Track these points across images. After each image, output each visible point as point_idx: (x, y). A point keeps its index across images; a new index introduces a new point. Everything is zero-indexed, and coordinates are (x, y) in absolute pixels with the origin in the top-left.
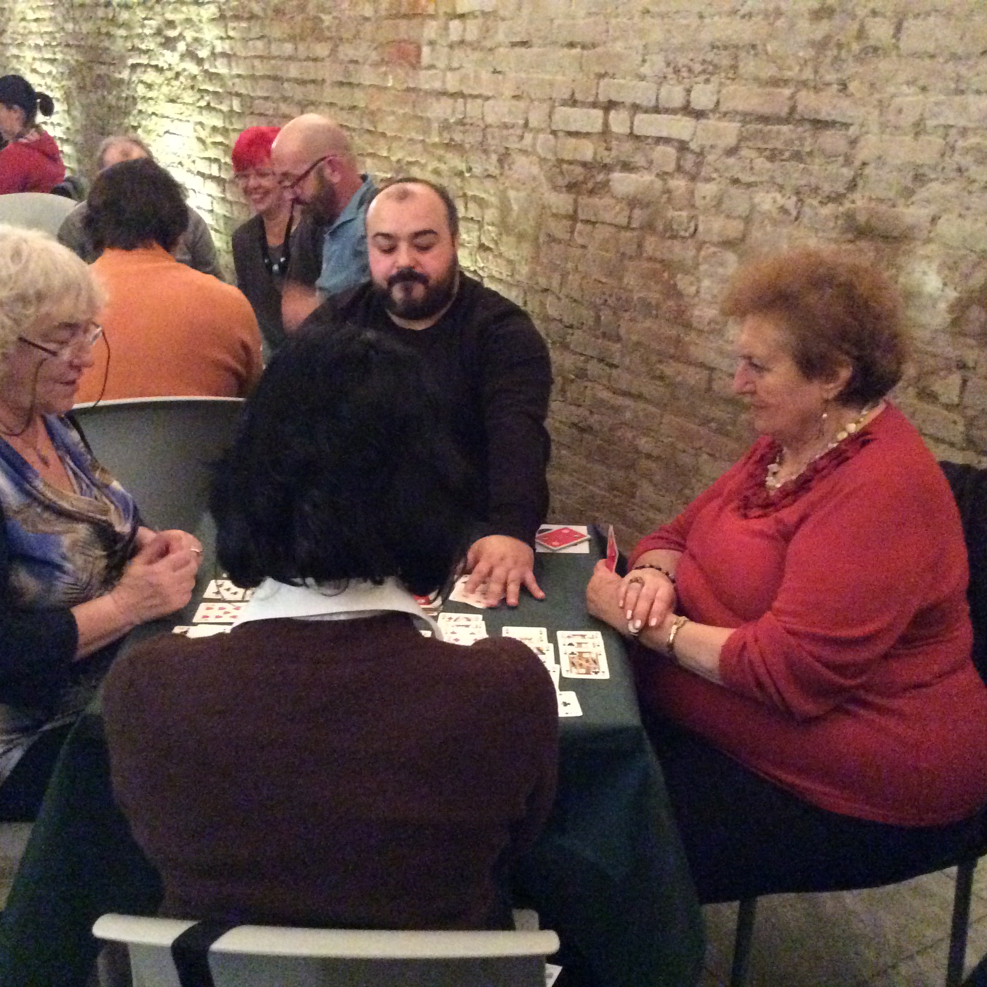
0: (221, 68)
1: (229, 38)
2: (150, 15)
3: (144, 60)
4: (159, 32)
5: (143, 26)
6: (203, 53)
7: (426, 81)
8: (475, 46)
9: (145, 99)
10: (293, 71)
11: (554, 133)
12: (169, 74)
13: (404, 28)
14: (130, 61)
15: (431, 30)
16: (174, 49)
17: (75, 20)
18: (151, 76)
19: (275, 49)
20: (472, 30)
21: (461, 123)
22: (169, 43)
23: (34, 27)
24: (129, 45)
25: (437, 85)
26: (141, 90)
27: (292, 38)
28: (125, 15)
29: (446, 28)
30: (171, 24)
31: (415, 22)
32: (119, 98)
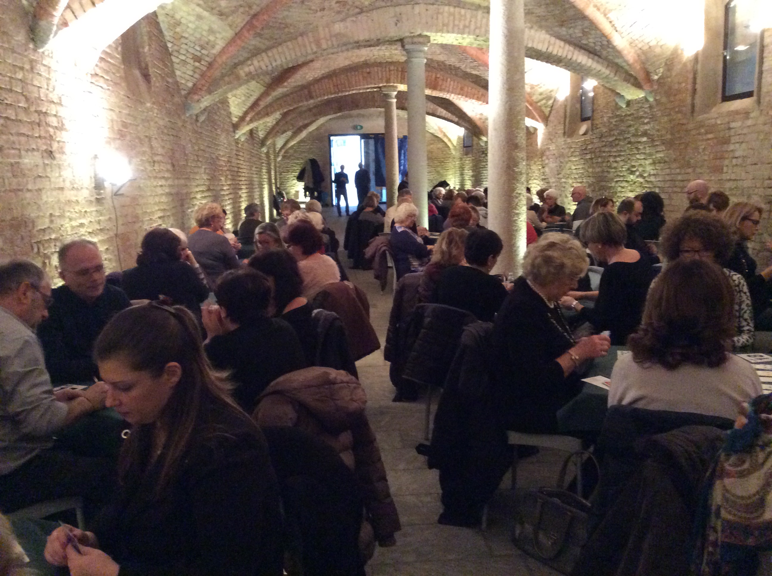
0: (652, 179)
1: (656, 169)
2: (626, 164)
3: (622, 179)
4: (628, 169)
5: (622, 168)
6: (645, 175)
7: (725, 177)
8: (741, 166)
9: (621, 192)
10: (680, 178)
11: (764, 188)
12: (631, 183)
13: (718, 162)
14: (615, 180)
15: (726, 162)
16: (634, 174)
17: (593, 168)
18: (624, 184)
19: (673, 171)
20: (740, 161)
21: (736, 188)
22: (632, 173)
23: (574, 171)
24: (615, 174)
25: (728, 178)
26: (619, 189)
27: (679, 168)
28: (615, 165)
29: (732, 161)
30: (634, 166)
31: (722, 160)
32: (609, 193)
